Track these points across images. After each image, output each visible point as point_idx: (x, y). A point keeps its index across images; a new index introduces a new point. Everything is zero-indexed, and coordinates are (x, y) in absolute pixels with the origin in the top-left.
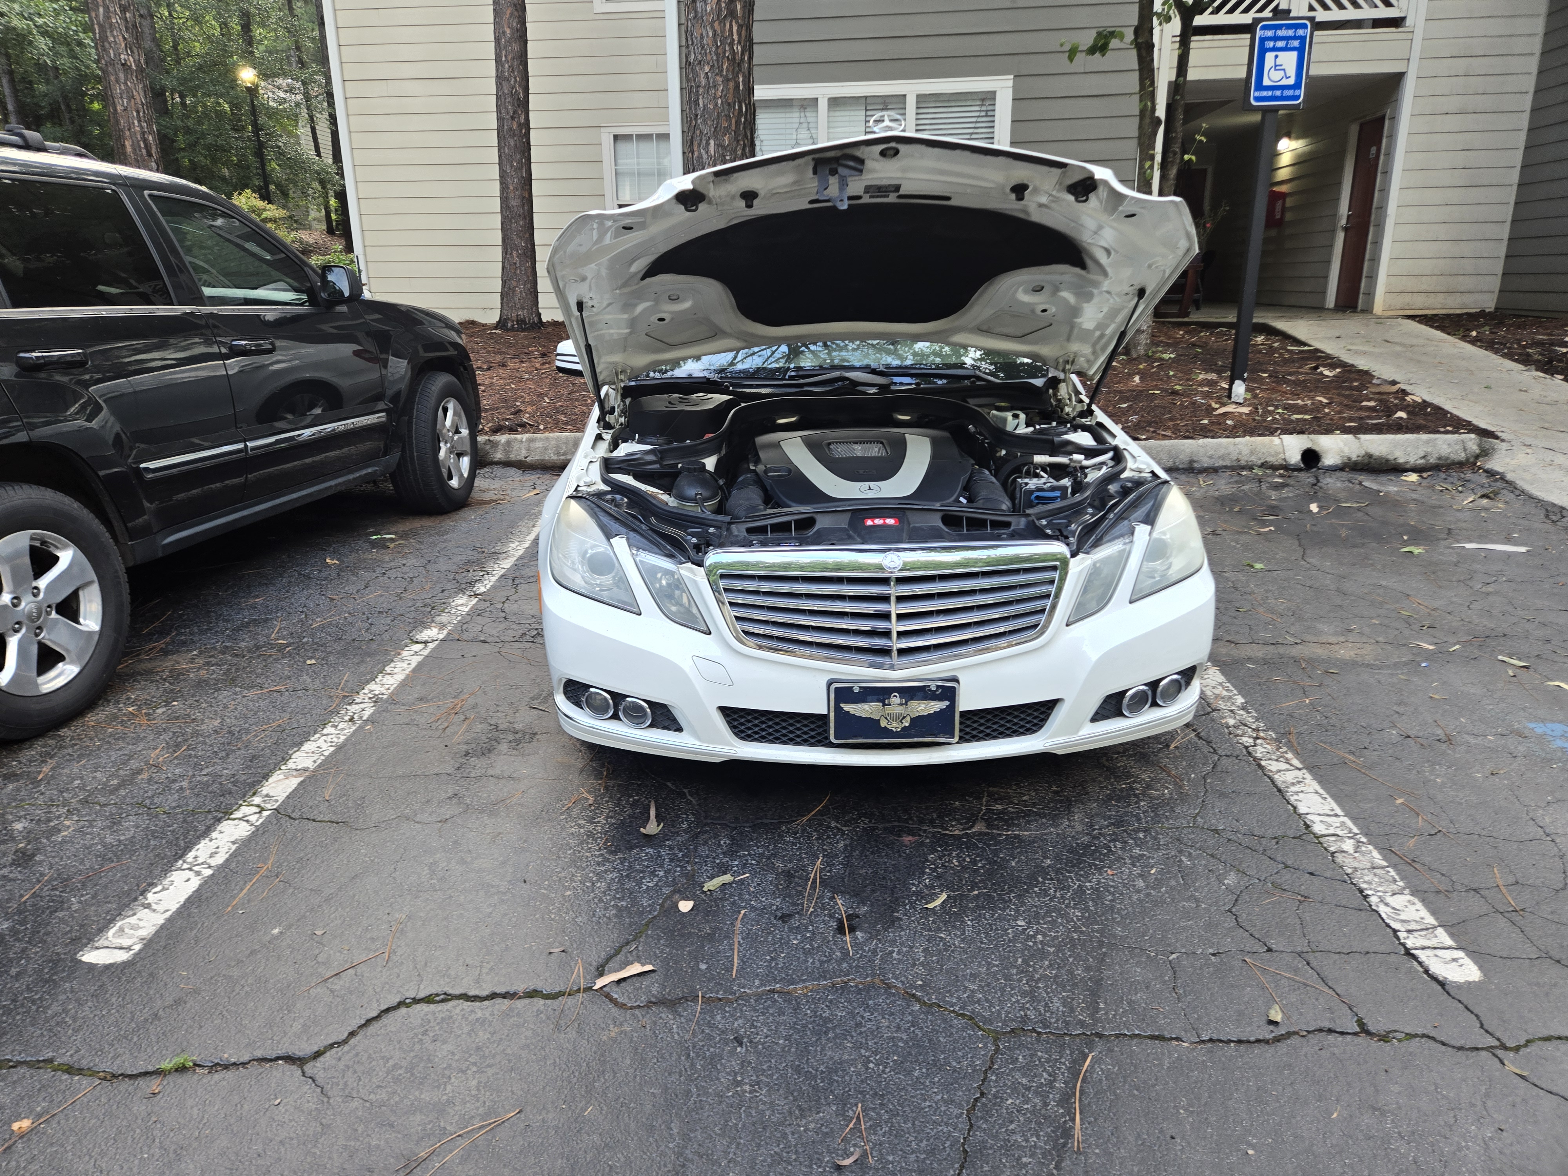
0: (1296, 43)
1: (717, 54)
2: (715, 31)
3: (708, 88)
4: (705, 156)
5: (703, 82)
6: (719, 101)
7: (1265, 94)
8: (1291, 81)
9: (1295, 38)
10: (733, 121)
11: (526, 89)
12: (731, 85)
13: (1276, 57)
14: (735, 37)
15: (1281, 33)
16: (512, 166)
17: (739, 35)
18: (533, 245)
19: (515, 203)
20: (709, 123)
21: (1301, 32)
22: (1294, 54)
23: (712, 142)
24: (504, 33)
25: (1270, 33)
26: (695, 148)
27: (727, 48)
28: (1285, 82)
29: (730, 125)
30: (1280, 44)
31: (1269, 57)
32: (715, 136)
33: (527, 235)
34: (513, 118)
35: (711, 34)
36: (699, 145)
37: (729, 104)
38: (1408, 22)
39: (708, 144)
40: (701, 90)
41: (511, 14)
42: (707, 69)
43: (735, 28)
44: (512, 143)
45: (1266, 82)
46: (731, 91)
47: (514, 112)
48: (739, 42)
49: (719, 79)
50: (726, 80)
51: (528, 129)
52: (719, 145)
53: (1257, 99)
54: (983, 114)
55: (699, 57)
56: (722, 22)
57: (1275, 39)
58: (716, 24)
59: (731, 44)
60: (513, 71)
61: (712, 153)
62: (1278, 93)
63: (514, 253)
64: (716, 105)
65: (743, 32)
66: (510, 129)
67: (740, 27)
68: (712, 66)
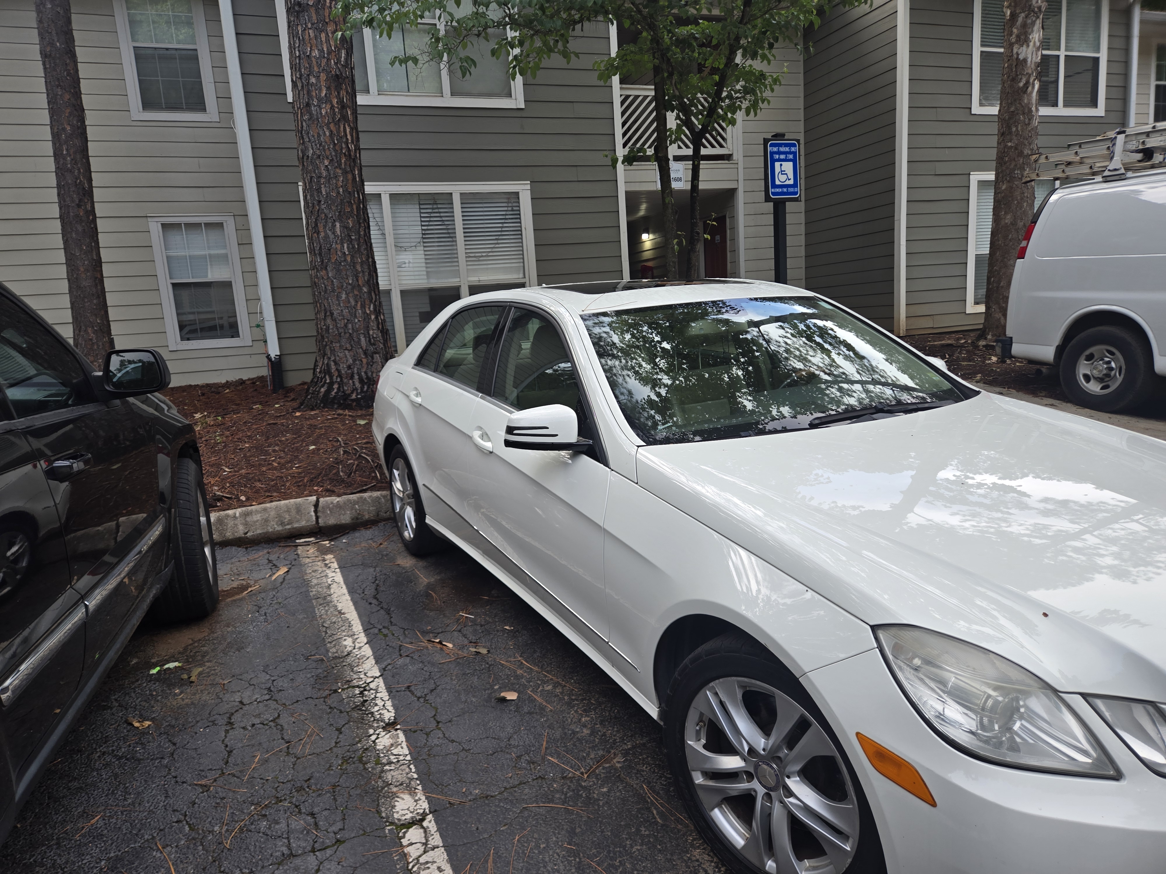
0: (791, 157)
1: (336, 151)
2: (331, 131)
3: (329, 179)
4: (332, 236)
5: (324, 173)
6: (341, 190)
7: (777, 190)
8: (791, 182)
9: (790, 153)
10: (355, 207)
11: (90, 180)
12: (350, 176)
13: (781, 165)
14: (349, 137)
15: (782, 149)
16: (81, 250)
17: (352, 136)
18: (108, 321)
19: (86, 283)
20: (334, 208)
21: (793, 149)
22: (791, 163)
23: (338, 225)
24: (64, 129)
25: (775, 149)
26: (321, 229)
27: (344, 146)
28: (788, 182)
29: (352, 210)
30: (782, 157)
31: (777, 164)
32: (340, 218)
33: (103, 312)
34: (79, 206)
35: (328, 134)
36: (325, 227)
37: (349, 193)
38: (735, 157)
39: (334, 226)
40: (322, 181)
41: (71, 114)
42: (326, 163)
43: (348, 130)
44: (80, 229)
45: (777, 182)
46: (350, 181)
47: (80, 200)
48: (352, 142)
49: (339, 171)
50: (345, 172)
51: (95, 217)
52: (344, 227)
53: (774, 194)
54: (510, 209)
55: (318, 152)
56: (337, 124)
57: (779, 153)
58: (332, 126)
59: (347, 143)
60: (76, 163)
61: (339, 233)
62: (785, 190)
63: (90, 330)
64: (338, 193)
65: (354, 134)
66: (77, 216)
67: (352, 129)
68: (332, 160)
